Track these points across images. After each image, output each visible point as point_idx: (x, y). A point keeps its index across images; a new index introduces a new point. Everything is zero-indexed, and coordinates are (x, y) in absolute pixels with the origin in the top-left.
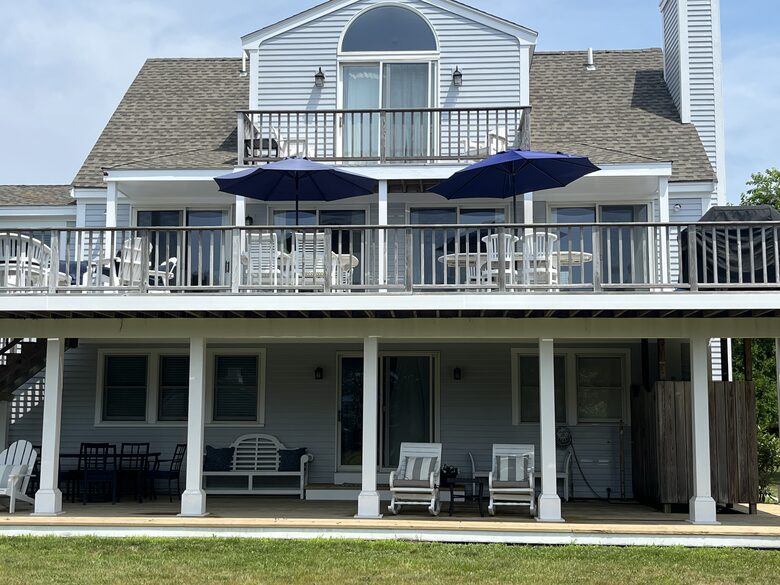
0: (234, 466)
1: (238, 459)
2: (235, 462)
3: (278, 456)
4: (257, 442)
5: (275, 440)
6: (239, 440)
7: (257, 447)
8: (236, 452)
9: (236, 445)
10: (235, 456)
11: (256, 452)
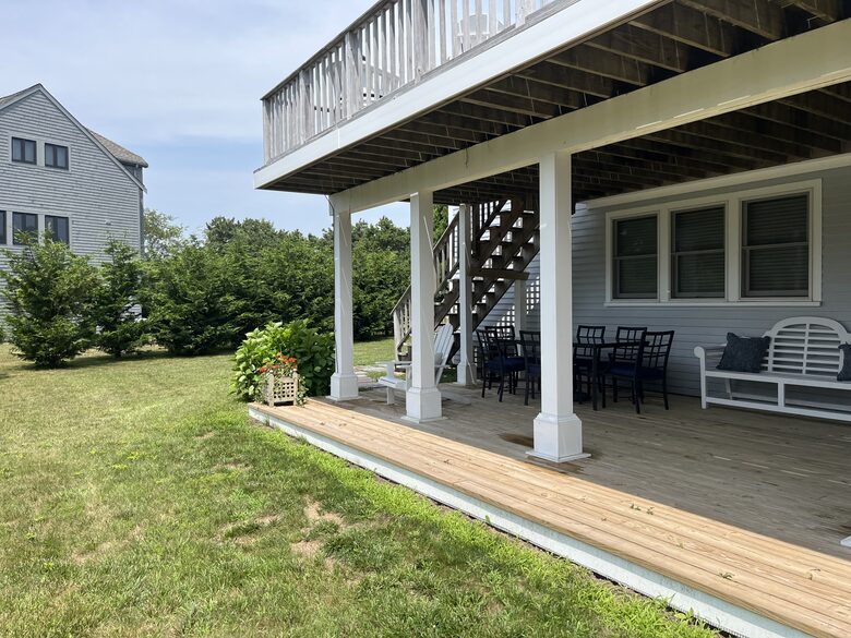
0: (770, 365)
1: (776, 355)
2: (771, 358)
3: (841, 354)
4: (807, 330)
5: (837, 328)
6: (779, 326)
7: (807, 338)
8: (773, 344)
9: (773, 334)
10: (771, 350)
11: (806, 345)
